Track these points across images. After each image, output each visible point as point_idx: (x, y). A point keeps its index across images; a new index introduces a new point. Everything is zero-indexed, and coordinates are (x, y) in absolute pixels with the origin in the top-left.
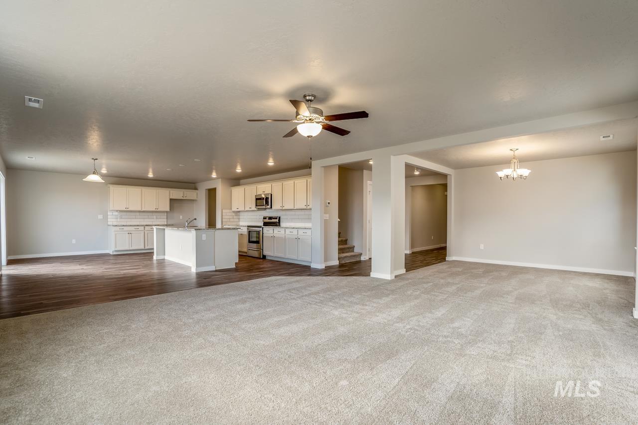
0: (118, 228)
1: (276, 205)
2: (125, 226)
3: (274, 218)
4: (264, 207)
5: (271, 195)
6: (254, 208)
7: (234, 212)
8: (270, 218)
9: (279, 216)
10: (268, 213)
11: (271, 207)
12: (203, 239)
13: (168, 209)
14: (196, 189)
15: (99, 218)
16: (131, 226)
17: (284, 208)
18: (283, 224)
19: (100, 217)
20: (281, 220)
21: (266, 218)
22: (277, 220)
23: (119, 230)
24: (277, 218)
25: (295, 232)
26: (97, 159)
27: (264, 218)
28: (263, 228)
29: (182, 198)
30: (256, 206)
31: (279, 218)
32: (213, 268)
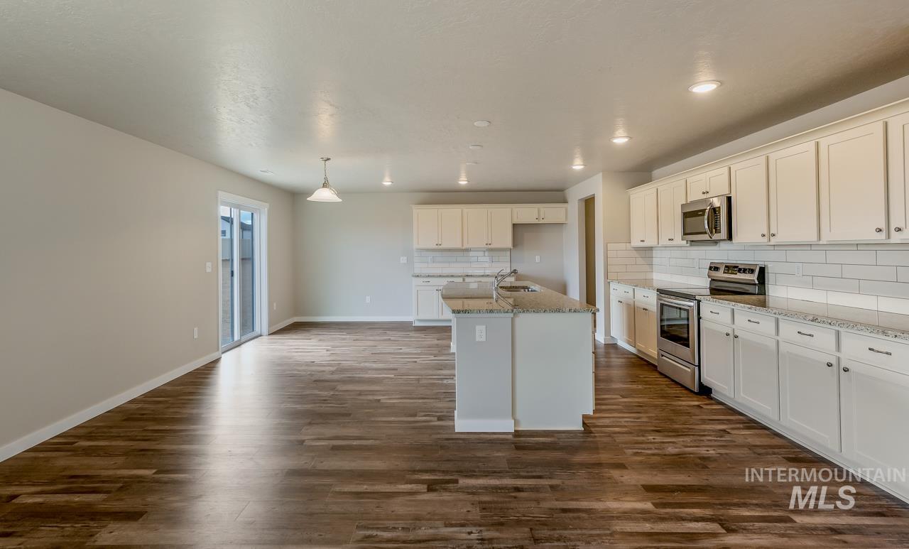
0: (420, 280)
1: (748, 229)
2: (433, 276)
3: (745, 271)
4: (706, 237)
5: (729, 199)
6: (679, 240)
7: (637, 249)
8: (731, 268)
9: (761, 264)
10: (723, 253)
11: (730, 237)
12: (478, 339)
13: (508, 243)
14: (565, 201)
15: (402, 262)
16: (440, 276)
17: (774, 241)
18: (776, 292)
19: (403, 260)
20: (770, 277)
21: (716, 269)
22: (754, 277)
23: (424, 284)
24: (752, 271)
25: (824, 338)
26: (328, 159)
27: (710, 268)
28: (699, 302)
29: (537, 222)
30: (685, 234)
31: (762, 270)
32: (505, 426)
